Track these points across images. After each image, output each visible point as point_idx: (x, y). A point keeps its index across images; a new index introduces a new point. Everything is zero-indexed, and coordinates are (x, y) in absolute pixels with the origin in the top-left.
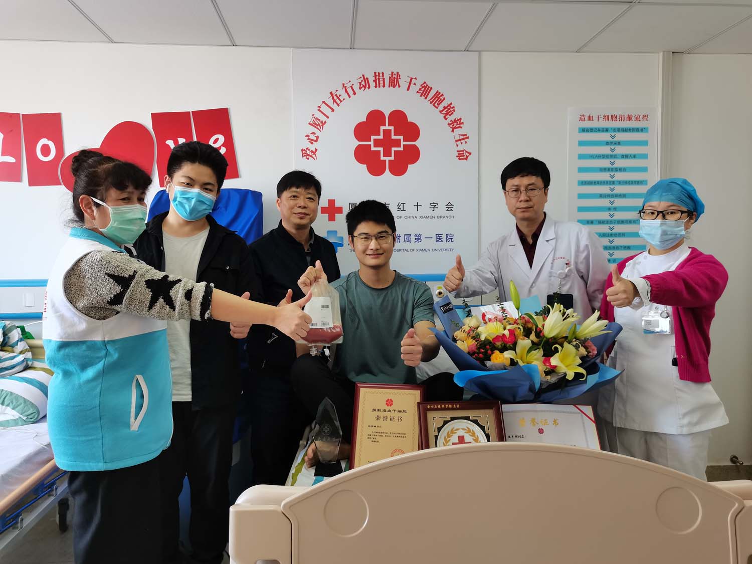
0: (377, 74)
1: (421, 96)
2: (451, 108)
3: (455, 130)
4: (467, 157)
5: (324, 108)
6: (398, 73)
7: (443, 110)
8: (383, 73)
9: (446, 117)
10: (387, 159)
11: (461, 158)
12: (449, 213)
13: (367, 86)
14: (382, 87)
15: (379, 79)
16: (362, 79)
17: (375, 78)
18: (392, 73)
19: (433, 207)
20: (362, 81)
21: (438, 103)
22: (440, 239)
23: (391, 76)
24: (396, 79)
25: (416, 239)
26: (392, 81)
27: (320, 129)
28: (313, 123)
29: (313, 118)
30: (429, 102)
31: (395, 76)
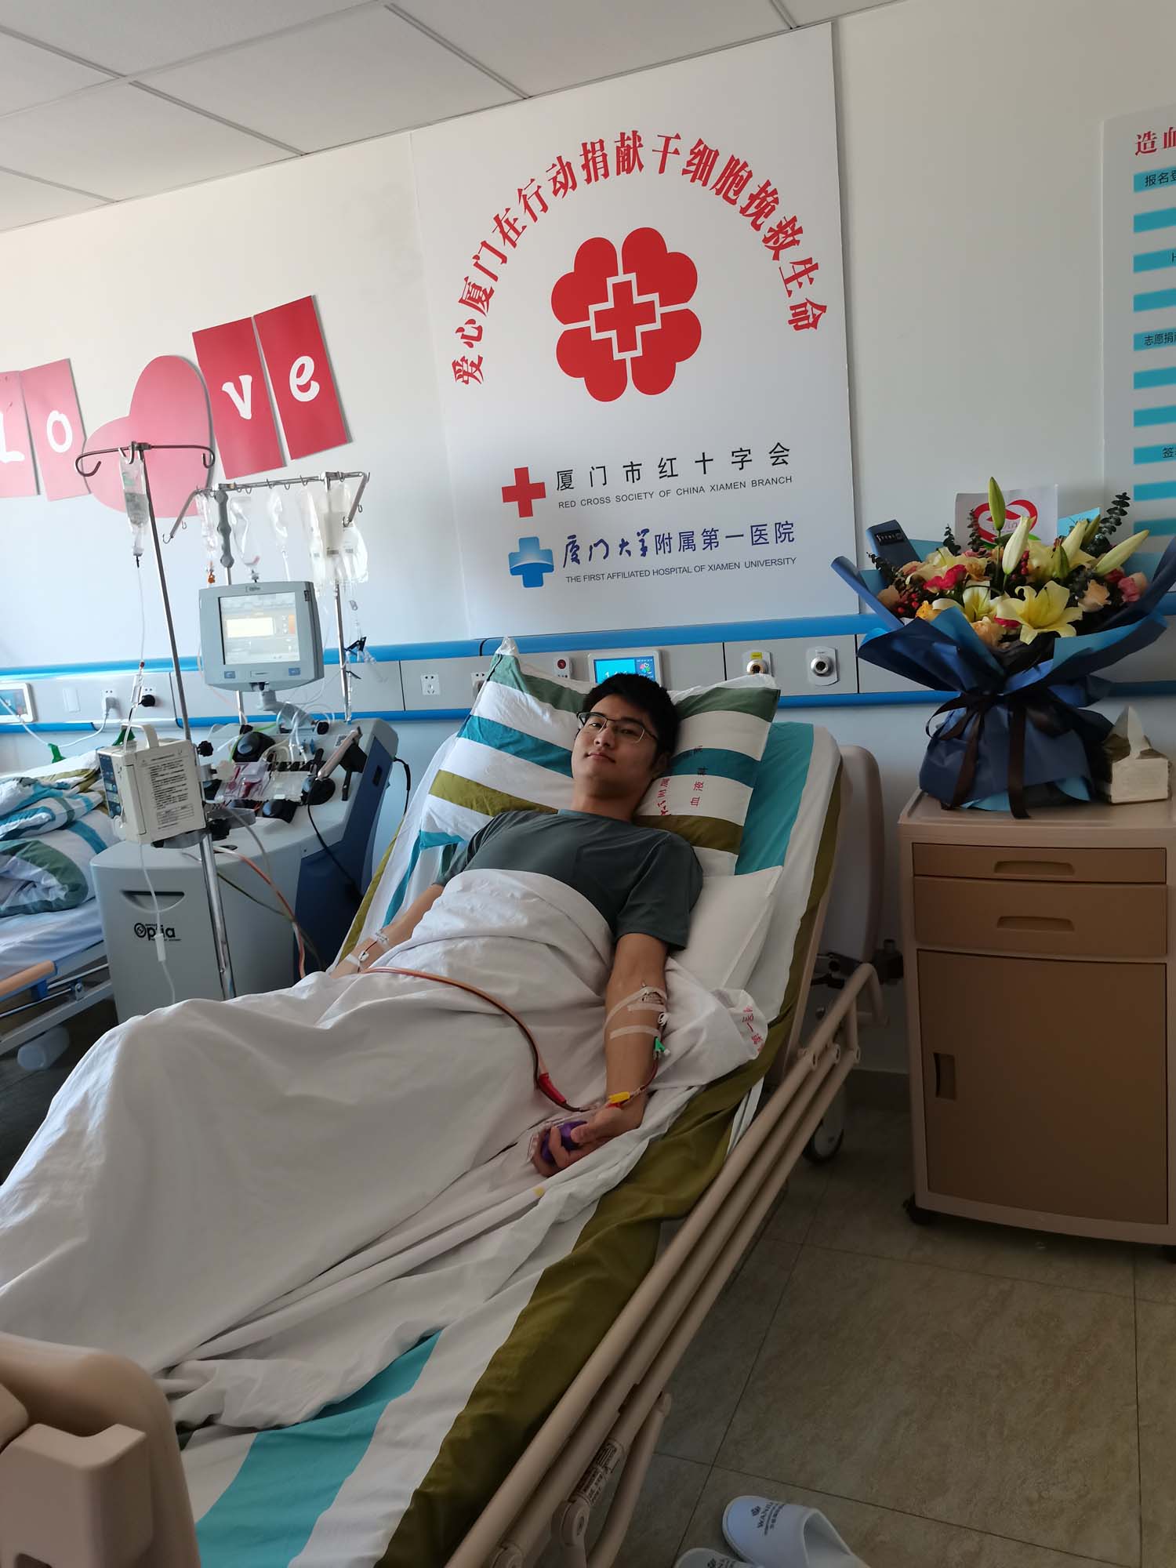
0: (589, 147)
1: (693, 180)
2: (768, 195)
3: (782, 252)
4: (816, 318)
5: (489, 260)
6: (635, 133)
7: (749, 206)
8: (601, 142)
9: (759, 222)
10: (628, 356)
11: (800, 324)
12: (780, 471)
13: (570, 184)
14: (601, 179)
15: (594, 159)
16: (558, 167)
17: (586, 158)
19: (739, 459)
20: (558, 173)
21: (736, 189)
22: (760, 535)
23: (619, 144)
24: (632, 150)
25: (706, 541)
26: (623, 158)
27: (482, 309)
28: (470, 298)
29: (467, 286)
30: (714, 191)
31: (630, 142)
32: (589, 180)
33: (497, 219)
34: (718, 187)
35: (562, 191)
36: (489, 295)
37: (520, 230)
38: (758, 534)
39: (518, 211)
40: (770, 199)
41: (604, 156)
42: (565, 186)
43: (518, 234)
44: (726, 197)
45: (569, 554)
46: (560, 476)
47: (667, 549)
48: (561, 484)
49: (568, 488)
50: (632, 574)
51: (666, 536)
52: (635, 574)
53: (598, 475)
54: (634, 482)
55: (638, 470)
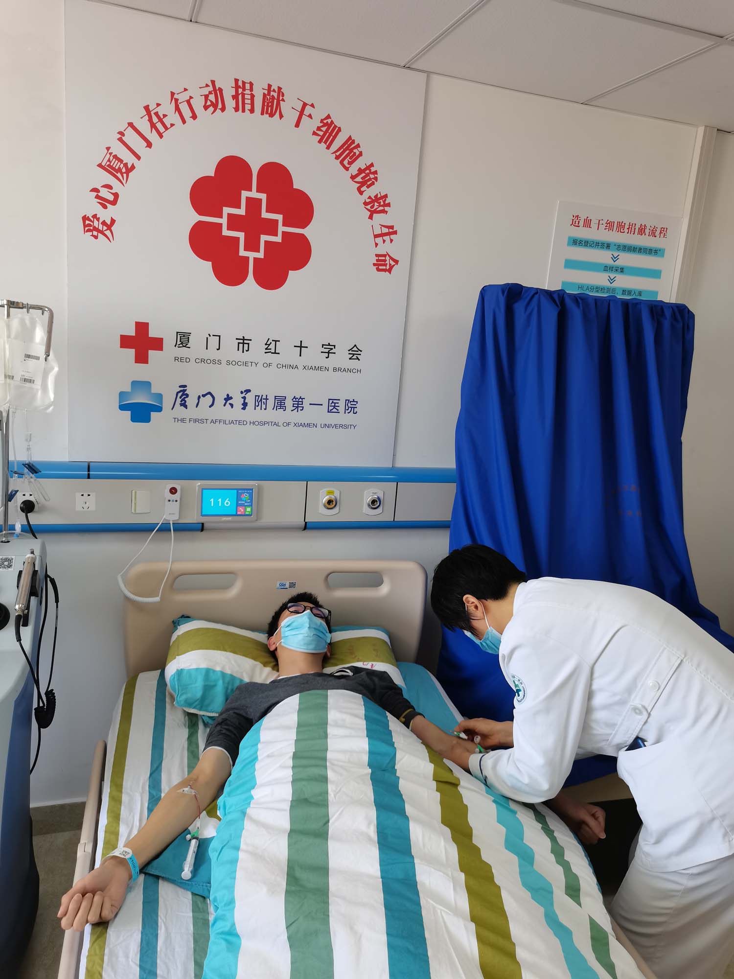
0: (240, 84)
1: (320, 142)
2: (371, 173)
3: (375, 215)
4: (391, 267)
5: (131, 138)
6: (280, 88)
7: (357, 176)
8: (251, 84)
9: (362, 189)
10: (252, 255)
11: (380, 267)
12: (354, 364)
13: (220, 106)
14: (247, 112)
15: (243, 95)
16: (211, 88)
17: (237, 91)
18: (270, 86)
19: (327, 350)
20: (210, 93)
21: (350, 160)
22: (334, 407)
23: (266, 92)
24: (275, 101)
25: (294, 405)
26: (268, 104)
27: (122, 180)
28: (108, 166)
29: (108, 155)
30: (334, 156)
31: (275, 95)
32: (236, 109)
33: (147, 108)
34: (338, 154)
35: (211, 109)
36: (130, 169)
37: (169, 126)
38: (333, 406)
39: (168, 108)
40: (372, 176)
41: (253, 96)
42: (215, 106)
43: (166, 128)
44: (342, 163)
45: (179, 400)
46: (179, 336)
47: (264, 406)
48: (179, 343)
49: (185, 346)
50: (232, 422)
51: (264, 397)
52: (235, 422)
53: (214, 341)
54: (243, 352)
55: (248, 344)
